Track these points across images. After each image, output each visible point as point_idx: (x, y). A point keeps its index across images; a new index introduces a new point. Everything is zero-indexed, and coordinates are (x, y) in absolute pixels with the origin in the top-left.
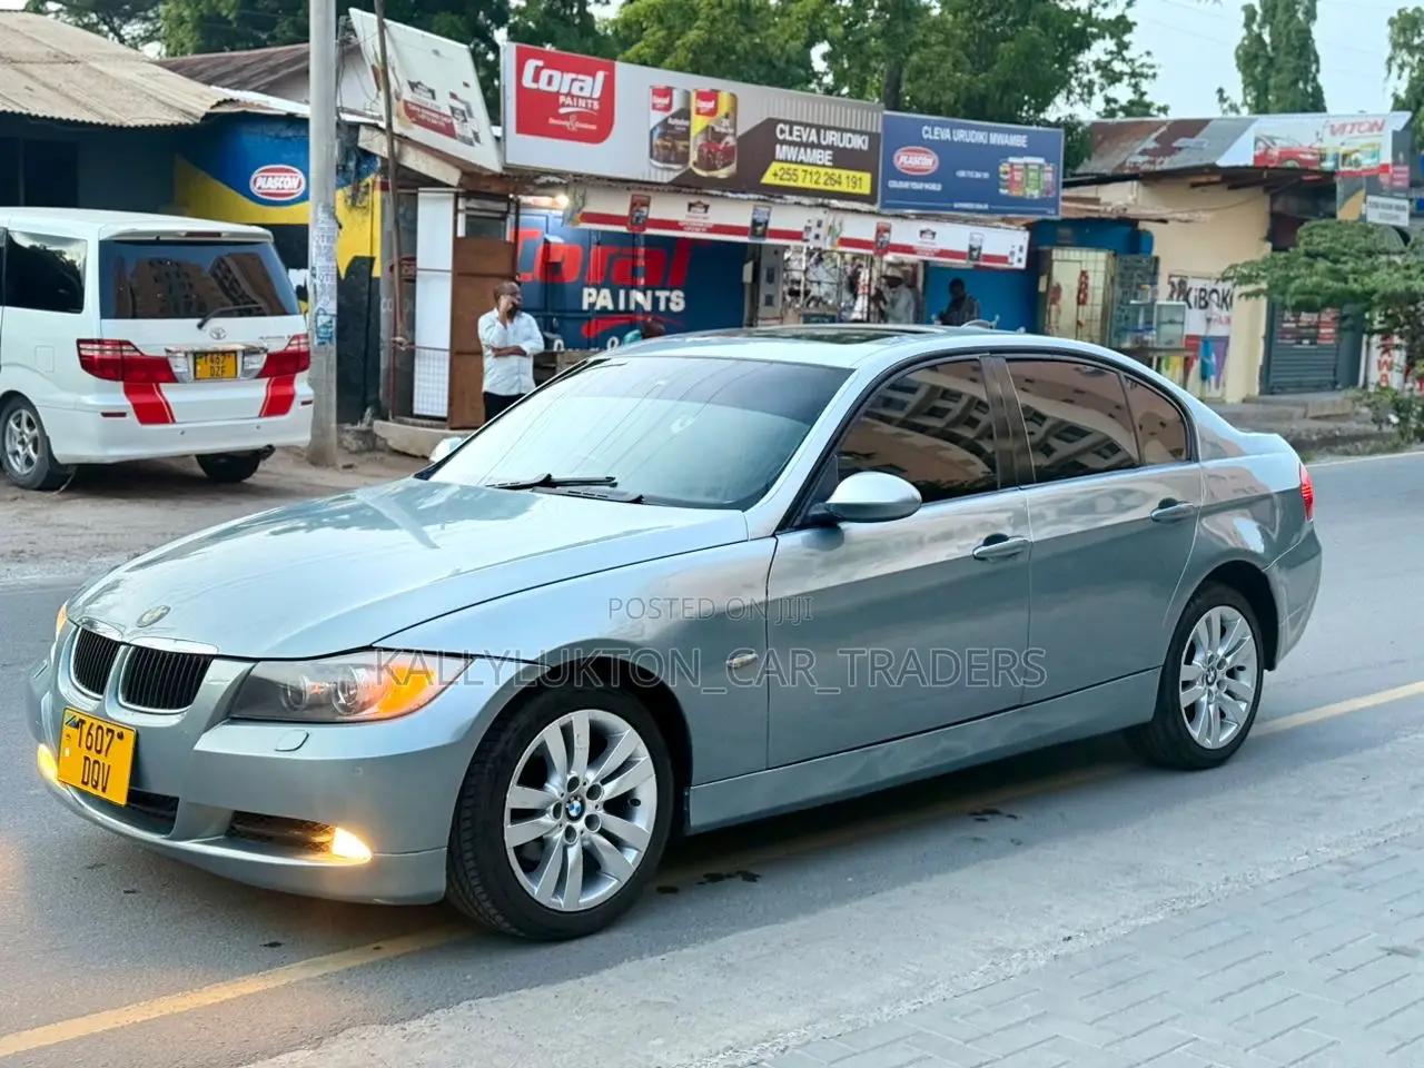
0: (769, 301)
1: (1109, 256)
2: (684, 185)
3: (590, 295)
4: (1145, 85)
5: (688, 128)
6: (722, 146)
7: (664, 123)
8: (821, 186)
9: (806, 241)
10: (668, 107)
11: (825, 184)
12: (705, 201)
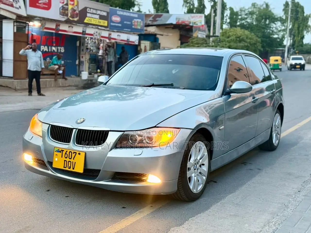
0: (83, 50)
1: (150, 43)
2: (67, 22)
3: (42, 48)
4: (141, 7)
5: (68, 8)
6: (75, 13)
7: (63, 6)
8: (97, 24)
9: (94, 36)
10: (63, 3)
11: (98, 23)
12: (72, 26)
